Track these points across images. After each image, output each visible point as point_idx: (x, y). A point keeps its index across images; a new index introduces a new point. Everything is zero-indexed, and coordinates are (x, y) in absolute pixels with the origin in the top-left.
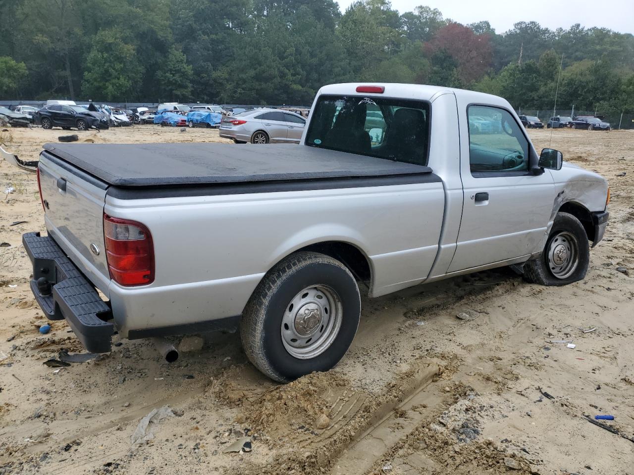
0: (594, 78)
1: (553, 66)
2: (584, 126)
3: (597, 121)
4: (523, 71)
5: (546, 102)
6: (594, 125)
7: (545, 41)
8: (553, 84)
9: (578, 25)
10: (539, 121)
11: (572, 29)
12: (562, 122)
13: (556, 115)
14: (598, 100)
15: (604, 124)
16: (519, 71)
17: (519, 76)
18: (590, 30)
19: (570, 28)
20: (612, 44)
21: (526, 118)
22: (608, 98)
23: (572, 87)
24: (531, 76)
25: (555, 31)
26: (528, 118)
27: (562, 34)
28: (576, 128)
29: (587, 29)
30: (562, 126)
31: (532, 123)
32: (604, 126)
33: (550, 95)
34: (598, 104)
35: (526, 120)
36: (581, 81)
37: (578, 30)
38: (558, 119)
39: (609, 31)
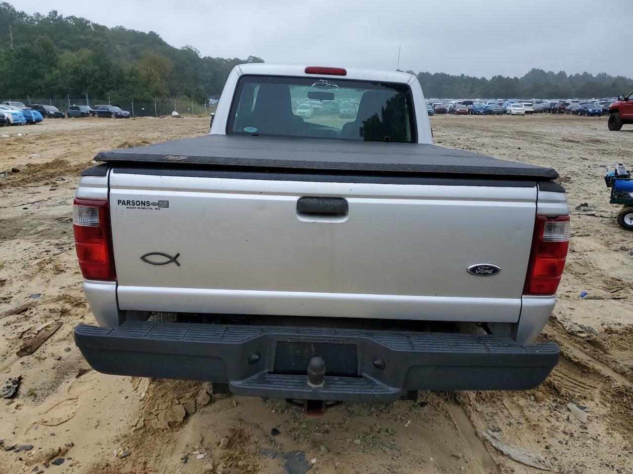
0: (98, 68)
1: (51, 52)
2: (107, 115)
3: (117, 109)
4: (18, 56)
5: (56, 91)
6: (116, 113)
7: (26, 26)
8: (57, 72)
9: (55, 12)
10: (58, 110)
11: (50, 16)
12: (82, 111)
13: (71, 104)
14: (108, 89)
15: (125, 112)
16: (15, 55)
17: (17, 61)
18: (69, 18)
19: (48, 14)
20: (95, 34)
21: (42, 107)
22: (116, 88)
23: (79, 76)
24: (30, 62)
25: (32, 15)
26: (46, 107)
27: (41, 19)
28: (99, 117)
29: (65, 17)
30: (83, 115)
31: (51, 112)
32: (125, 114)
33: (58, 83)
34: (108, 94)
35: (44, 109)
36: (86, 70)
37: (57, 17)
38: (78, 108)
39: (88, 22)
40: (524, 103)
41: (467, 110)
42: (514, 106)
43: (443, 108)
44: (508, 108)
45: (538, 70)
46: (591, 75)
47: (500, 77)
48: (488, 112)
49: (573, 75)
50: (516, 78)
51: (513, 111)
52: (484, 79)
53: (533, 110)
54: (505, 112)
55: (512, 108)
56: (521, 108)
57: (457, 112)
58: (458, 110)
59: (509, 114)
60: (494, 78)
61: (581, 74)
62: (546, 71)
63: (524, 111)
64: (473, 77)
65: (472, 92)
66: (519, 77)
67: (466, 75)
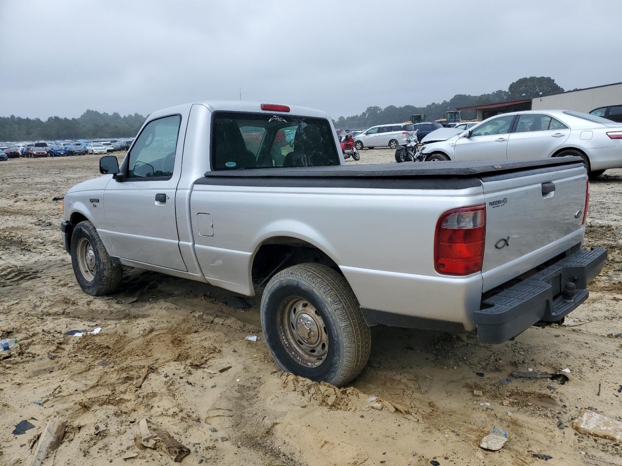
40: (102, 143)
41: (46, 153)
42: (94, 146)
43: (14, 152)
44: (88, 148)
45: (93, 111)
46: (141, 115)
47: (57, 118)
48: (70, 153)
49: (127, 116)
50: (73, 119)
51: (95, 150)
52: (38, 120)
53: (113, 148)
54: (86, 152)
55: (93, 148)
56: (102, 148)
57: (34, 155)
58: (35, 153)
59: (90, 154)
60: (50, 119)
61: (133, 115)
62: (101, 112)
63: (106, 150)
64: (25, 118)
65: (29, 134)
66: (76, 118)
67: (16, 116)
